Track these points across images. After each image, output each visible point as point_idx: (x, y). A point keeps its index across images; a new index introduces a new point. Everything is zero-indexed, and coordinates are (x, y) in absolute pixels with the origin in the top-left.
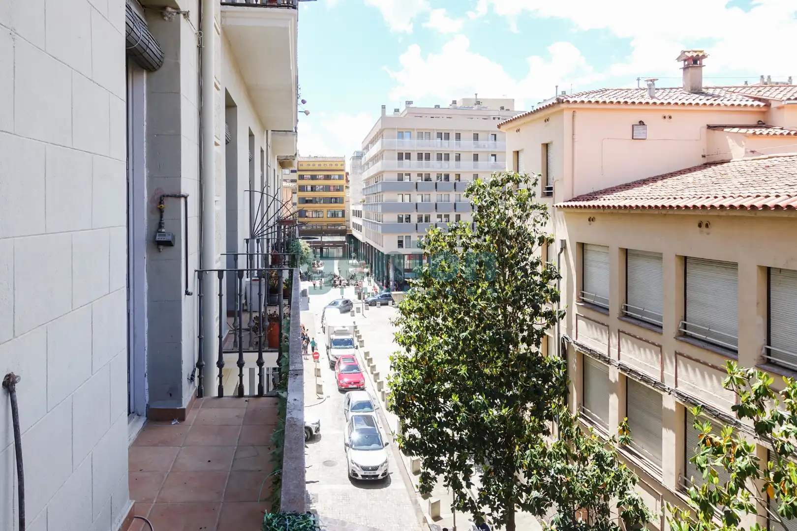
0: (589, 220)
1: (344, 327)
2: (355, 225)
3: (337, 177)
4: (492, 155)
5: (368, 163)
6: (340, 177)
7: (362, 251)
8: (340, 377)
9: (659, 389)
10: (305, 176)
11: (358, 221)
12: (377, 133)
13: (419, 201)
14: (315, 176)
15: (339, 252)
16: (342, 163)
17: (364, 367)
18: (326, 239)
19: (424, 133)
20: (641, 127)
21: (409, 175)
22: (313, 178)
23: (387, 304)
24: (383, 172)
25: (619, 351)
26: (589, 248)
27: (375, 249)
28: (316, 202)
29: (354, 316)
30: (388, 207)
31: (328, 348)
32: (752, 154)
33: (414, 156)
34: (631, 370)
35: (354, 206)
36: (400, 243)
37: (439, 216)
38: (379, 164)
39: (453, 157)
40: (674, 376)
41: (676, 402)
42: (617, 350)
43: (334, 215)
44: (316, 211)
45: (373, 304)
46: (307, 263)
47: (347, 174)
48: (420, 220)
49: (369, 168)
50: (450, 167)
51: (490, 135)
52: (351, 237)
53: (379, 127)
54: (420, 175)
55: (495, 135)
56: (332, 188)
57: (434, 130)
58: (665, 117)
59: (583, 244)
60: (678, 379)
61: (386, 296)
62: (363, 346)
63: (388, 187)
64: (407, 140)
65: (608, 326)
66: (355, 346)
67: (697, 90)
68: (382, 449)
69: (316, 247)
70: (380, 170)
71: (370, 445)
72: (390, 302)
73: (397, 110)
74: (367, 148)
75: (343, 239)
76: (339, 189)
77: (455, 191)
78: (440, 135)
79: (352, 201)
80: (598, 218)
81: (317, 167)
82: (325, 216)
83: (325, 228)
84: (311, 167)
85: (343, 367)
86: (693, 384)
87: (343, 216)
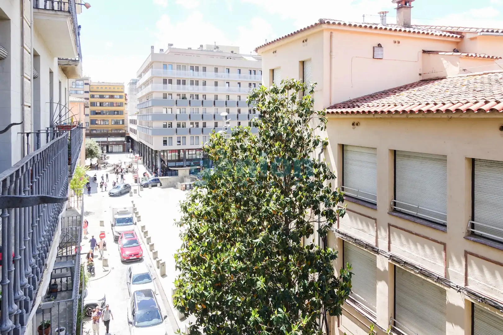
0: (353, 124)
1: (125, 208)
2: (131, 130)
3: (118, 97)
4: (227, 83)
5: (141, 87)
6: (121, 97)
7: (136, 148)
8: (122, 250)
9: (443, 285)
10: (95, 96)
11: (134, 127)
12: (148, 65)
13: (178, 113)
14: (103, 95)
15: (121, 148)
16: (122, 87)
17: (141, 238)
18: (111, 139)
19: (181, 66)
20: (379, 49)
21: (171, 94)
22: (102, 97)
23: (156, 186)
24: (153, 92)
25: (389, 243)
26: (349, 148)
27: (146, 146)
28: (104, 114)
29: (132, 196)
30: (157, 117)
31: (112, 225)
32: (463, 71)
33: (175, 82)
34: (405, 263)
35: (131, 117)
36: (165, 142)
37: (192, 123)
38: (150, 86)
39: (201, 83)
40: (463, 274)
41: (466, 300)
42: (387, 242)
43: (117, 123)
44: (104, 120)
45: (146, 186)
46: (97, 157)
47: (126, 95)
48: (179, 125)
49: (142, 90)
50: (199, 90)
51: (225, 69)
52: (129, 139)
53: (150, 60)
54: (179, 95)
55: (229, 69)
56: (115, 105)
57: (188, 64)
58: (395, 42)
59: (343, 145)
60: (469, 278)
61: (155, 180)
62: (140, 221)
63: (156, 103)
64: (169, 70)
65: (375, 219)
66: (134, 222)
67: (407, 25)
68: (162, 322)
69: (103, 145)
70: (150, 91)
71: (152, 320)
72: (159, 184)
73: (161, 50)
74: (140, 76)
75: (123, 139)
76: (121, 105)
77: (203, 106)
78: (192, 68)
79: (129, 113)
80: (362, 123)
81: (104, 90)
82: (110, 124)
83: (110, 132)
84: (100, 90)
85: (124, 241)
86: (491, 285)
87: (123, 123)
